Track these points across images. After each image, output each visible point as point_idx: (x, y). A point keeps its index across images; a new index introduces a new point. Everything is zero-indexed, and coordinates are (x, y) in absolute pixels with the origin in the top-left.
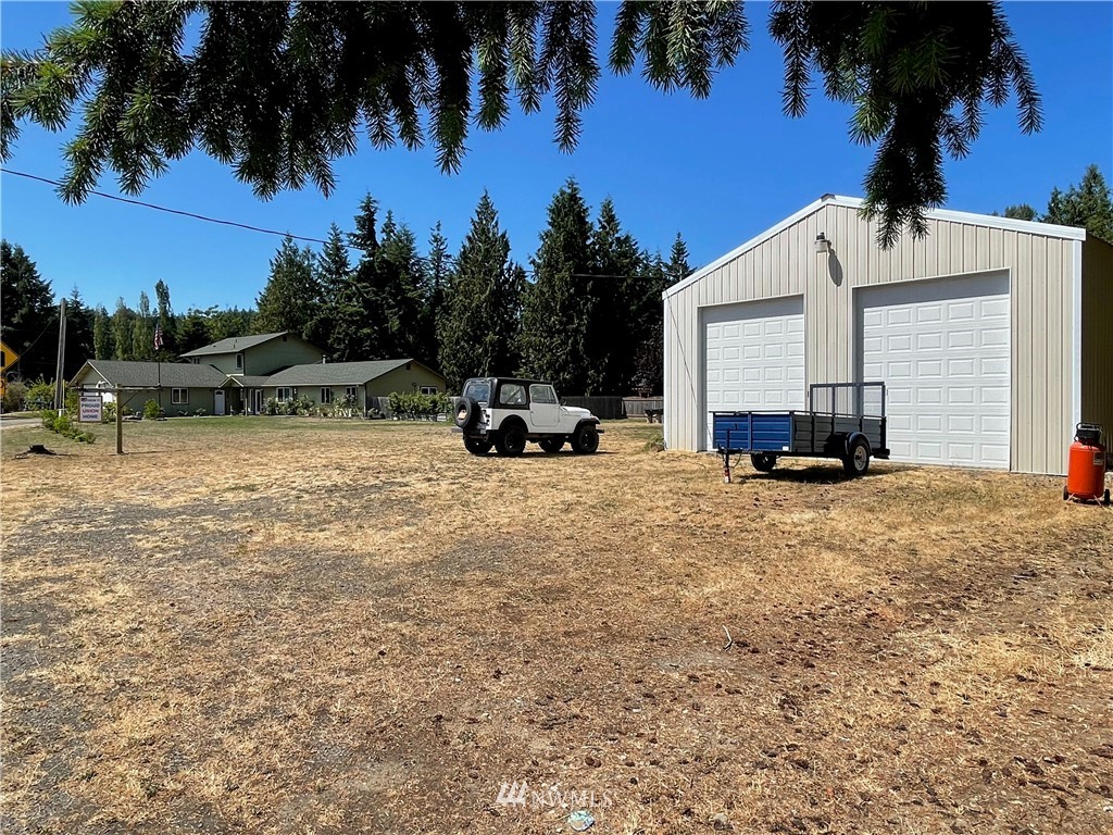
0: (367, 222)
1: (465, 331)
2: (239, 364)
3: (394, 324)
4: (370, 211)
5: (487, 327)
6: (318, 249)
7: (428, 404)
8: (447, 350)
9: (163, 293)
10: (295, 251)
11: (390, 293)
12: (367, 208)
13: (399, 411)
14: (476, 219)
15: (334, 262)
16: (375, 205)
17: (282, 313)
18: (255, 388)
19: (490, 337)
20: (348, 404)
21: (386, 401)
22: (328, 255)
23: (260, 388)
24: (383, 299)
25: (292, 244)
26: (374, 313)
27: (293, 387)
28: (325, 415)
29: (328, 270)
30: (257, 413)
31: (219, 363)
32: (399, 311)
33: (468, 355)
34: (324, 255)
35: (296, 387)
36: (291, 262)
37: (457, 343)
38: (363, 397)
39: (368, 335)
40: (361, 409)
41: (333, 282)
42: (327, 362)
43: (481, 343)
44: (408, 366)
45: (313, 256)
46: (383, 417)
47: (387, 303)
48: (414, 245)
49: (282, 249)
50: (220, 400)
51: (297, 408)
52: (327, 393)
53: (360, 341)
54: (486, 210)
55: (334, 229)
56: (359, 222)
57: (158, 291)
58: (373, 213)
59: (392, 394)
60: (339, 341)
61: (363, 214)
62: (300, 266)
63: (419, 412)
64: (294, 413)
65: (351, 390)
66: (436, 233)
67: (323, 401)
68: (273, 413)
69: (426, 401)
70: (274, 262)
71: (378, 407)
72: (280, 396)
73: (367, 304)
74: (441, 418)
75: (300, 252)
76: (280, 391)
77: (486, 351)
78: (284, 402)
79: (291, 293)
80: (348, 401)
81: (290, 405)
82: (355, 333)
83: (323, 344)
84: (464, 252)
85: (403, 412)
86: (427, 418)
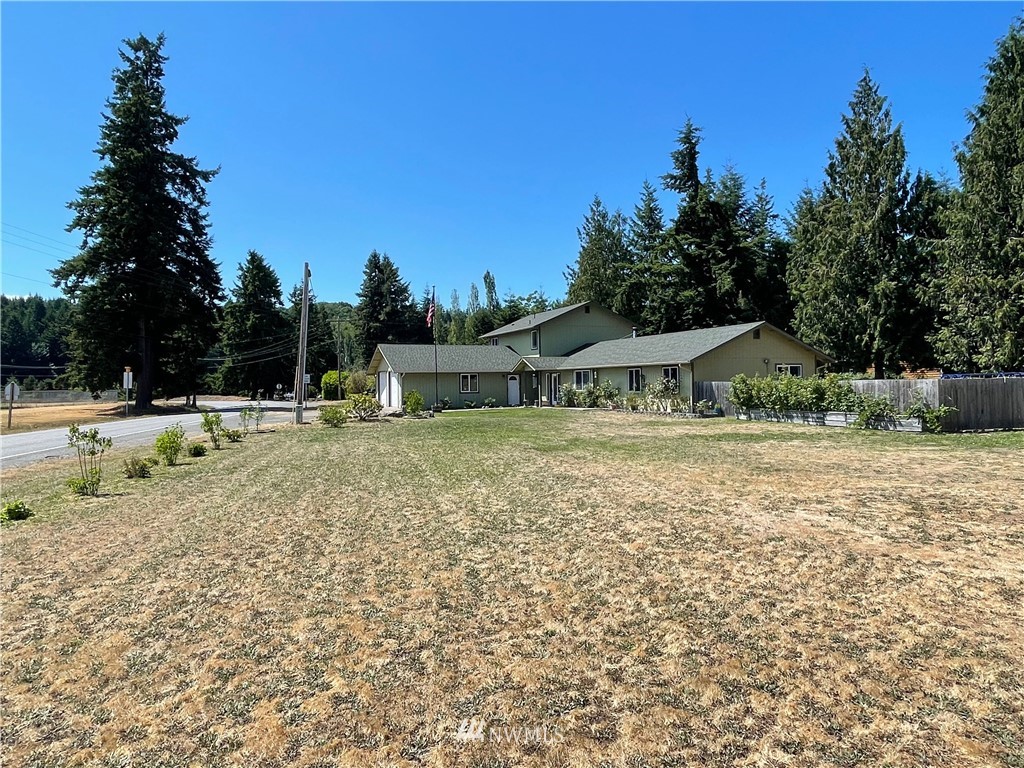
0: (688, 159)
1: (838, 279)
2: (535, 344)
3: (725, 282)
4: (690, 143)
5: (874, 270)
6: (630, 213)
7: (807, 395)
8: (810, 310)
9: (490, 284)
10: (604, 216)
11: (719, 243)
12: (687, 139)
13: (750, 404)
14: (850, 115)
15: (648, 225)
16: (697, 133)
17: (590, 287)
18: (551, 372)
19: (884, 284)
20: (666, 392)
21: (726, 389)
22: (641, 218)
23: (556, 371)
24: (709, 252)
25: (600, 208)
26: (697, 271)
27: (594, 370)
28: (634, 408)
29: (639, 235)
30: (554, 403)
31: (515, 343)
32: (731, 264)
33: (841, 315)
34: (636, 219)
35: (598, 370)
36: (600, 229)
37: (826, 296)
38: (687, 380)
39: (691, 299)
40: (684, 400)
41: (646, 249)
42: (637, 336)
43: (865, 295)
44: (756, 333)
45: (624, 220)
46: (721, 413)
47: (715, 257)
48: (744, 191)
49: (589, 215)
50: (514, 387)
51: (597, 397)
52: (636, 377)
53: (680, 308)
54: (867, 98)
55: (647, 188)
56: (677, 159)
57: (486, 281)
58: (695, 144)
59: (738, 378)
60: (654, 311)
61: (682, 147)
62: (610, 234)
63: (786, 408)
64: (594, 404)
65: (672, 371)
66: (759, 192)
67: (631, 389)
68: (571, 403)
69: (805, 387)
70: (582, 231)
71: (711, 397)
72: (578, 382)
73: (688, 259)
74: (833, 419)
75: (610, 216)
76: (578, 375)
77: (876, 305)
78: (583, 390)
79: (600, 262)
80: (667, 388)
81: (590, 393)
82: (673, 299)
83: (634, 317)
84: (832, 166)
85: (756, 407)
86: (805, 418)
